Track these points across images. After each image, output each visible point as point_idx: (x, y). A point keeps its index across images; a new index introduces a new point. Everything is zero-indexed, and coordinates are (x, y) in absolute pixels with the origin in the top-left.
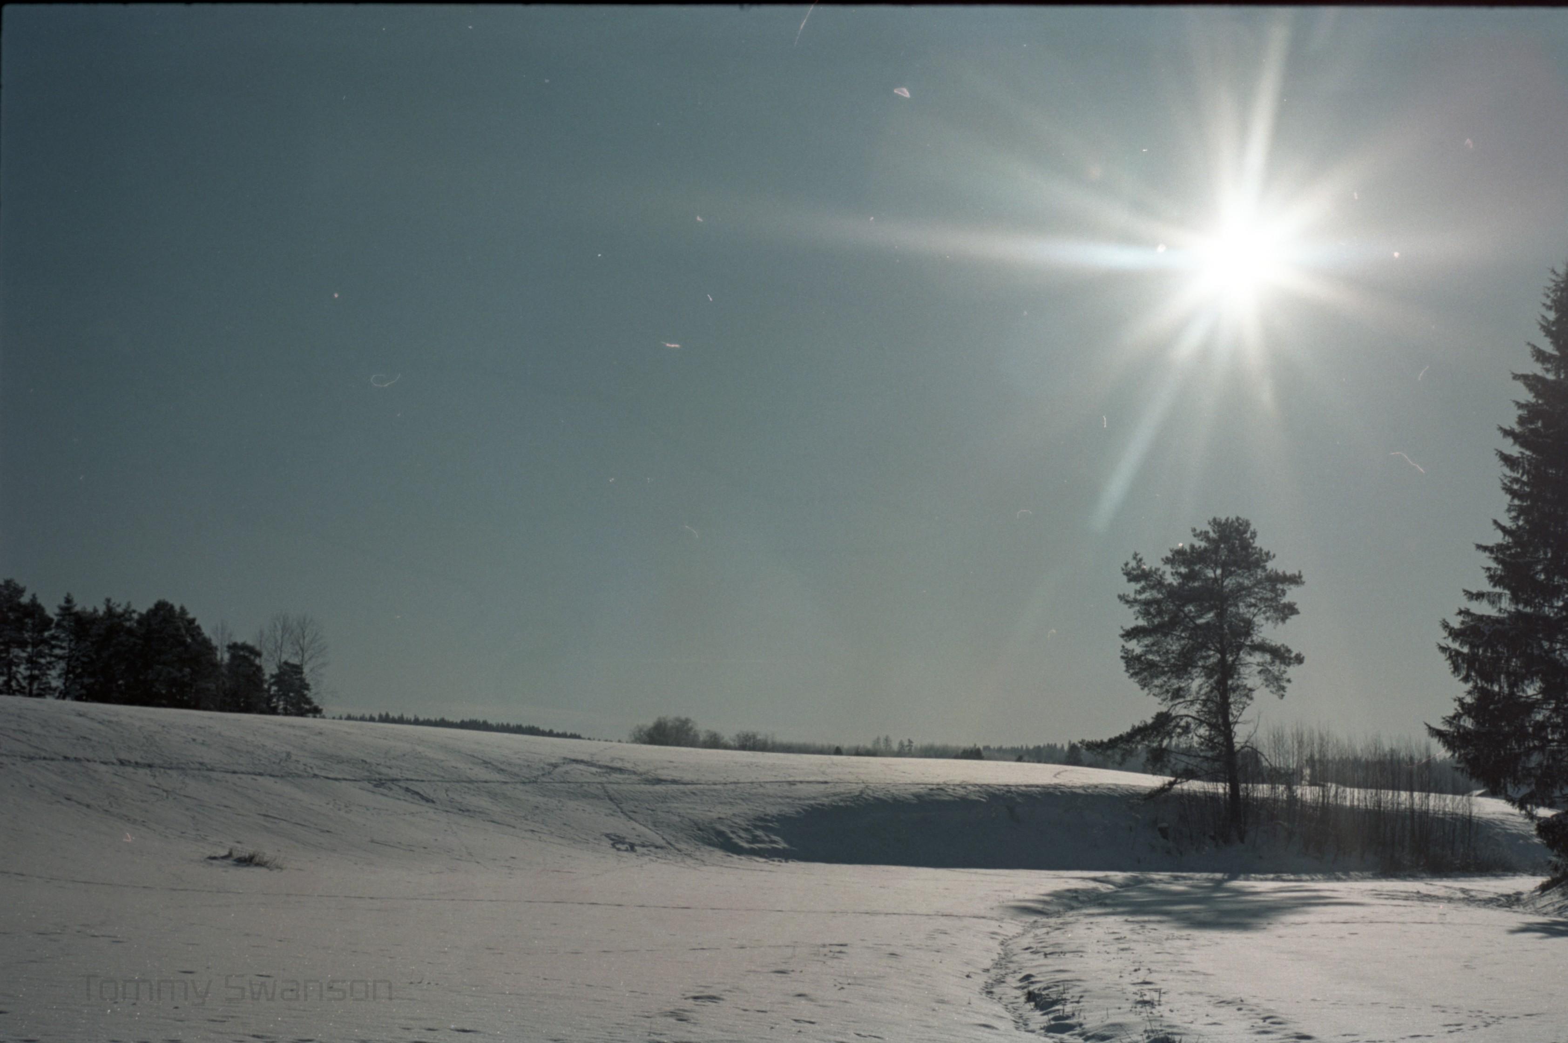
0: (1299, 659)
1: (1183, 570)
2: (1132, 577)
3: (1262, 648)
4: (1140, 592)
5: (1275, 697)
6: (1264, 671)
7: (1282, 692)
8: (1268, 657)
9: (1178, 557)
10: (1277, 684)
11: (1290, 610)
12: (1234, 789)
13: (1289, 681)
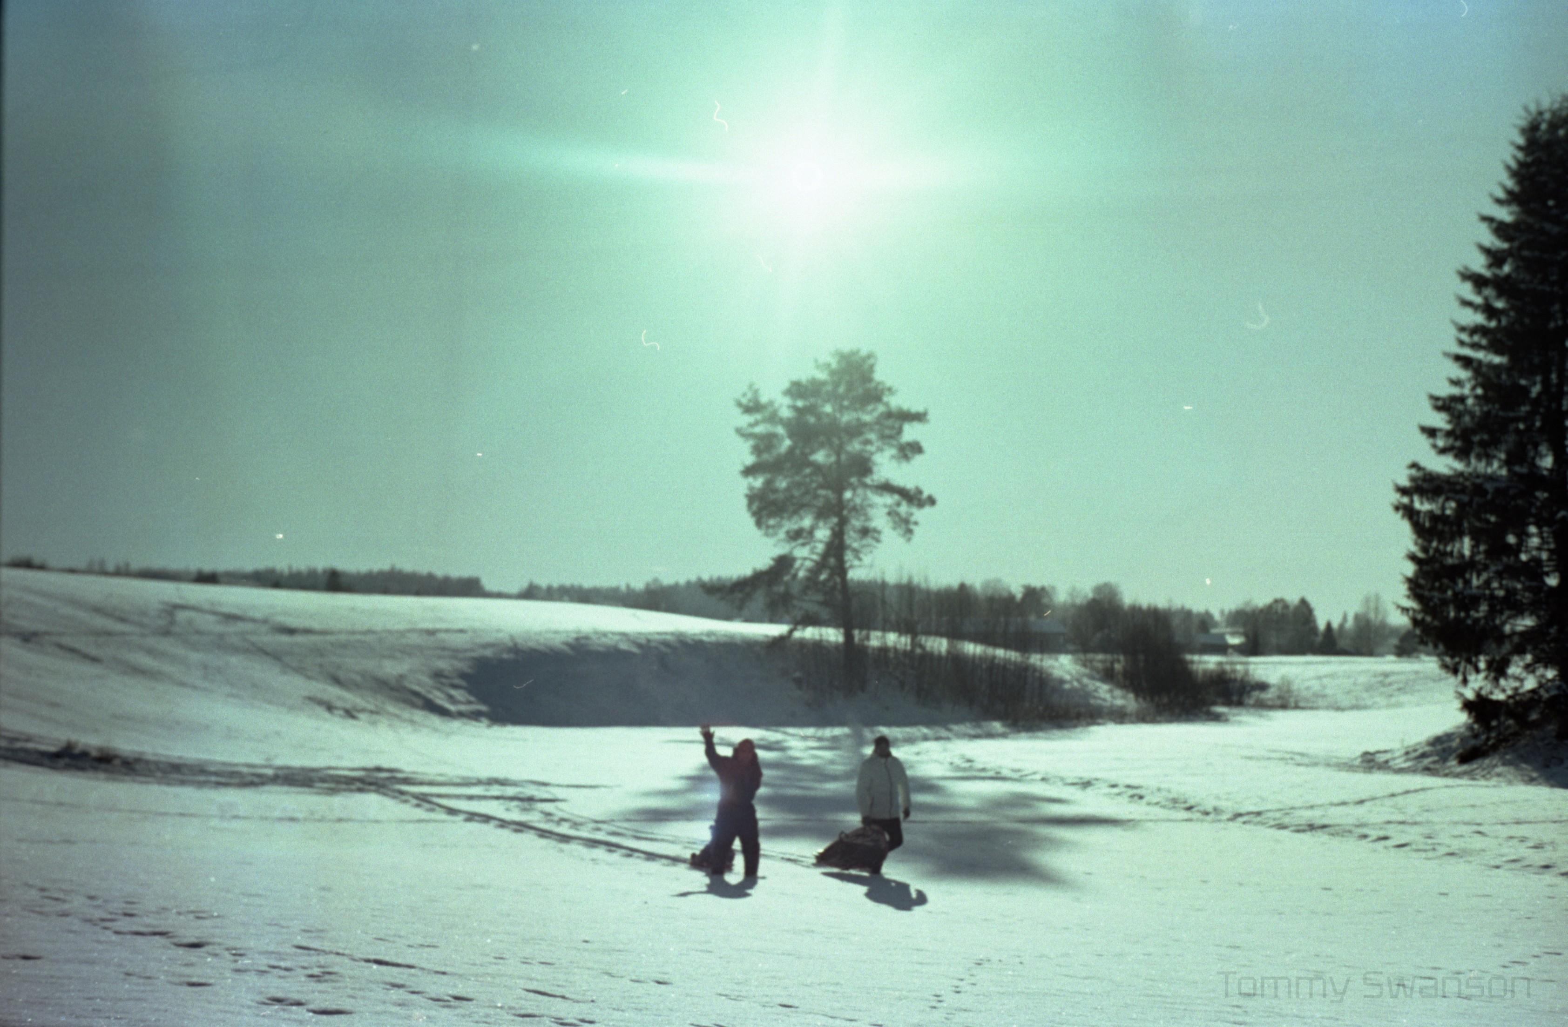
0: (932, 501)
1: (800, 403)
2: (748, 410)
3: (887, 488)
4: (751, 425)
5: (902, 540)
6: (892, 513)
7: (908, 536)
8: (896, 497)
9: (796, 390)
10: (905, 526)
11: (916, 448)
12: (849, 636)
13: (916, 523)
